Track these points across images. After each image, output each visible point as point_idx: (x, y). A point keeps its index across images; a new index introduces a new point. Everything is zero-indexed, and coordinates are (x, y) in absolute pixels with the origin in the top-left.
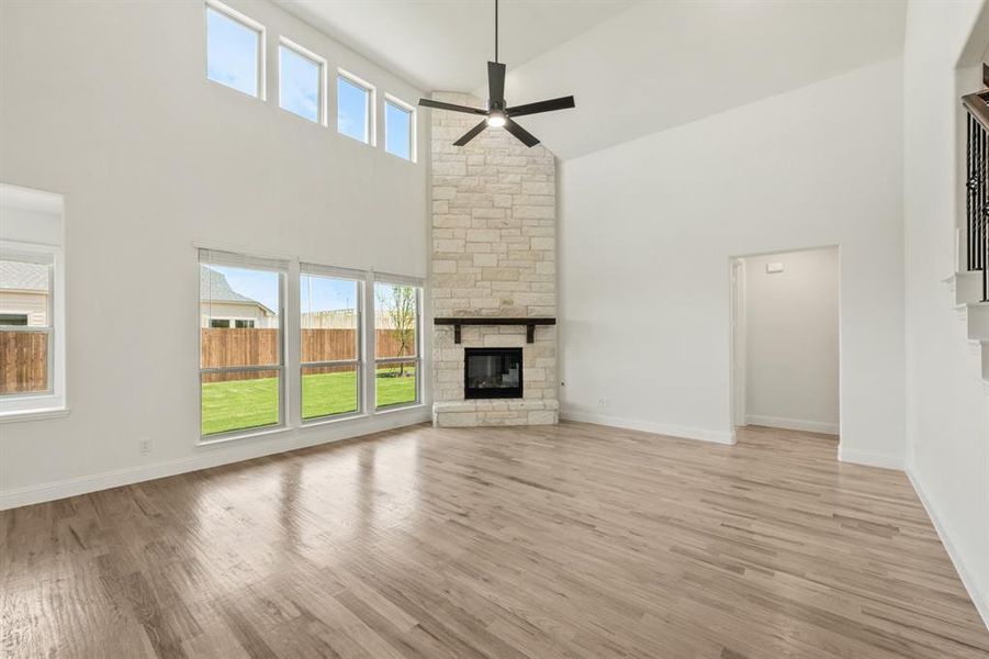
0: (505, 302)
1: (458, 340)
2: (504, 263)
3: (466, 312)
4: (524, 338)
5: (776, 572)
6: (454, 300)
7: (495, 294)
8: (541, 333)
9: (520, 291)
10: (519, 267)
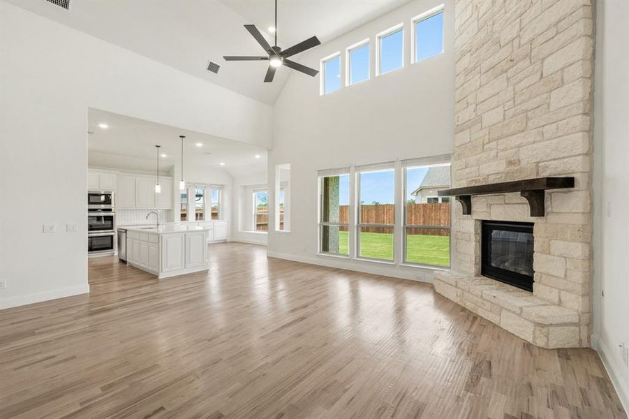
0: (510, 163)
1: (468, 211)
2: (510, 113)
3: (476, 181)
4: (526, 208)
5: (80, 408)
6: (467, 170)
7: (501, 154)
8: (555, 200)
9: (528, 143)
10: (526, 111)
